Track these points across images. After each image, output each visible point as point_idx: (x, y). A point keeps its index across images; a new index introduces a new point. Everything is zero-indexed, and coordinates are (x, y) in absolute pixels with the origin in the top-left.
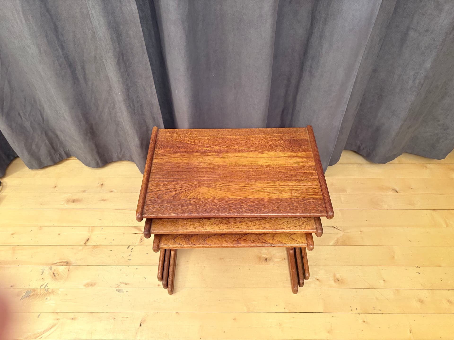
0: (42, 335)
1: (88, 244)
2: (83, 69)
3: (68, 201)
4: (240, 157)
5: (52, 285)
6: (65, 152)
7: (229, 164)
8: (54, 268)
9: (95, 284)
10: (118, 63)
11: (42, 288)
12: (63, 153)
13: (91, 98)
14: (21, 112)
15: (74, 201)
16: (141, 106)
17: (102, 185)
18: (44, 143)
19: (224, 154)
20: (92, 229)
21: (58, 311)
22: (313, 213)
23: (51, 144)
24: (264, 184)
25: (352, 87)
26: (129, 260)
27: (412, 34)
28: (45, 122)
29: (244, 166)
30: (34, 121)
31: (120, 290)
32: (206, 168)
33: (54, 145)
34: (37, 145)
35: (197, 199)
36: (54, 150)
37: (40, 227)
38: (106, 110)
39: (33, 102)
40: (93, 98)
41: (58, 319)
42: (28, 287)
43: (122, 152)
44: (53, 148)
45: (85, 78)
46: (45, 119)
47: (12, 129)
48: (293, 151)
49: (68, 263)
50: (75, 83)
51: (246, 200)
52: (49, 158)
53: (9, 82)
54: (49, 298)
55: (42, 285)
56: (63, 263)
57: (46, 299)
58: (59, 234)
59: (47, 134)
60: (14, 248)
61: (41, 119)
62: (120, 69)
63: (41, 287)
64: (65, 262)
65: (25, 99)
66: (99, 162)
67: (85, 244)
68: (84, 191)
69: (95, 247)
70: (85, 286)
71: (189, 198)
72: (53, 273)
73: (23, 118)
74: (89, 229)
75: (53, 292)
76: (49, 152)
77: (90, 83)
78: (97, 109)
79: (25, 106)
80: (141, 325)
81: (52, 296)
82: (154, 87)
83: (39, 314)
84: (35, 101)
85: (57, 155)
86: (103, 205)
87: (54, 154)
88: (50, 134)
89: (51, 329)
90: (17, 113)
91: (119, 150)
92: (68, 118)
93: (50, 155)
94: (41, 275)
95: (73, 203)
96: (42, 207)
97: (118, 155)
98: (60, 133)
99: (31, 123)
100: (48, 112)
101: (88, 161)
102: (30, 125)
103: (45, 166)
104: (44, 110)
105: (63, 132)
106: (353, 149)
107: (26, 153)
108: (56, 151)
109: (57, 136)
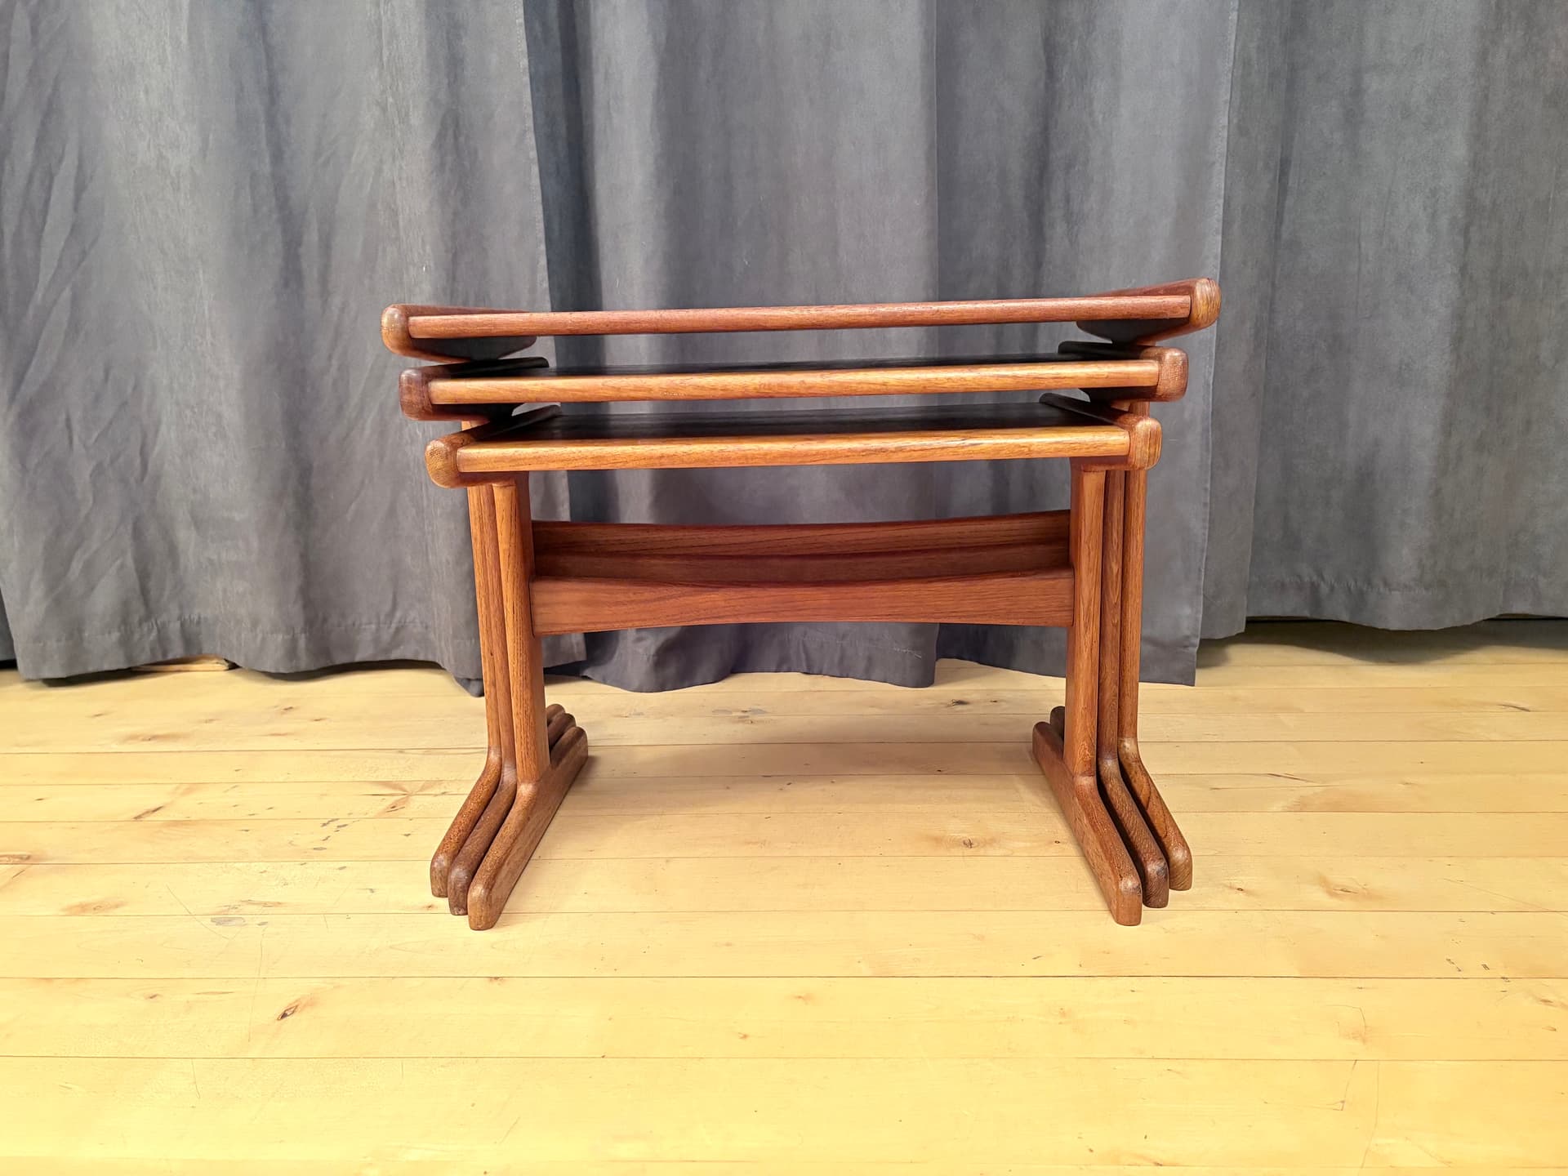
1: (150, 819)
2: (326, 246)
3: (130, 738)
6: (182, 625)
9: (116, 907)
12: (175, 627)
13: (330, 359)
14: (77, 415)
15: (153, 738)
17: (289, 709)
18: (118, 562)
20: (193, 788)
23: (143, 575)
26: (315, 849)
27: (1373, 84)
28: (146, 480)
30: (112, 462)
31: (230, 919)
33: (152, 584)
34: (88, 566)
36: (146, 603)
38: (371, 418)
39: (129, 390)
40: (335, 362)
43: (398, 614)
44: (144, 592)
45: (324, 280)
47: (24, 466)
49: (28, 858)
50: (286, 284)
52: (116, 635)
53: (75, 300)
58: (39, 800)
59: (138, 533)
61: (138, 461)
64: (18, 856)
65: (107, 371)
66: (302, 642)
67: (138, 817)
69: (177, 823)
70: (67, 909)
73: (76, 439)
74: (176, 789)
76: (125, 603)
77: (336, 301)
78: (340, 409)
79: (97, 398)
80: (284, 1015)
85: (150, 631)
86: (272, 744)
87: (140, 624)
88: (152, 532)
90: (63, 417)
91: (387, 607)
92: (232, 414)
93: (125, 621)
95: (145, 742)
97: (378, 630)
98: (185, 536)
99: (99, 470)
100: (168, 438)
101: (260, 637)
102: (91, 476)
103: (91, 669)
104: (157, 432)
105: (197, 523)
106: (1290, 606)
107: (37, 591)
108: (149, 614)
109: (173, 551)
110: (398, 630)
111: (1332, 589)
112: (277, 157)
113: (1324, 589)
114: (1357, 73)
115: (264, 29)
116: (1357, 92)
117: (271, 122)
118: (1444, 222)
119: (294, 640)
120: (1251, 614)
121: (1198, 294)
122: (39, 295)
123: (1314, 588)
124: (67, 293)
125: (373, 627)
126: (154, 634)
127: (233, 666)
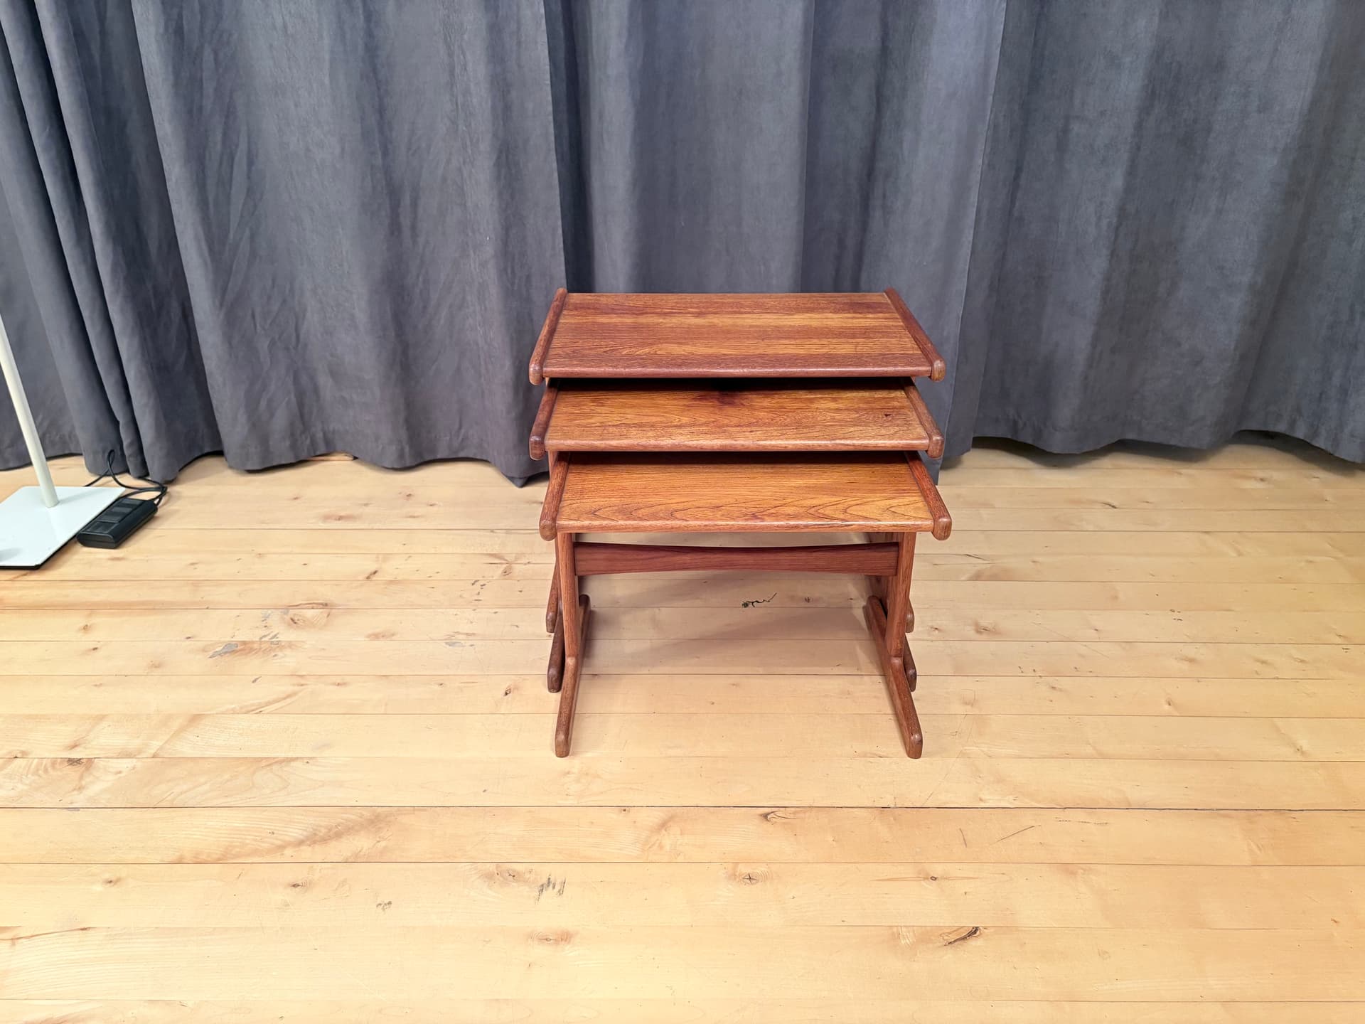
0: (262, 707)
1: (374, 578)
2: (414, 205)
3: (327, 518)
4: (744, 318)
5: (287, 635)
6: (324, 434)
7: (721, 324)
8: (292, 612)
9: (393, 635)
10: (498, 164)
11: (264, 639)
12: (320, 435)
13: (418, 276)
14: (258, 311)
15: (340, 518)
16: (528, 277)
17: (409, 495)
18: (287, 399)
19: (710, 316)
20: (386, 557)
21: (304, 673)
22: (902, 366)
23: (301, 405)
24: (798, 342)
25: (972, 232)
26: (476, 600)
27: (1076, 128)
28: (300, 346)
29: (751, 326)
30: (279, 338)
31: (455, 643)
32: (672, 327)
33: (306, 410)
34: (270, 401)
35: (656, 354)
36: (304, 424)
37: (260, 554)
38: (444, 313)
39: (287, 292)
40: (421, 279)
41: (302, 685)
42: (228, 639)
43: (463, 431)
44: (302, 416)
45: (413, 227)
46: (302, 336)
47: (231, 346)
48: (855, 312)
49: (326, 605)
50: (392, 233)
51: (761, 356)
52: (288, 443)
53: (252, 238)
54: (280, 654)
55: (265, 636)
56: (314, 605)
57: (275, 656)
58: (305, 564)
59: (296, 379)
60: (196, 584)
61: (294, 335)
62: (498, 178)
63: (261, 638)
64: (322, 604)
65: (274, 281)
66: (407, 449)
67: (368, 578)
68: (366, 505)
69: (391, 582)
70: (369, 636)
71: (638, 353)
72: (292, 620)
73: (258, 325)
74: (377, 557)
75: (291, 645)
76: (292, 424)
77: (421, 240)
78: (425, 307)
79: (269, 298)
80: (506, 694)
81: (288, 652)
82: (560, 231)
83: (257, 677)
84: (292, 290)
85: (306, 438)
86: (414, 524)
87: (301, 435)
88: (304, 379)
89: (285, 698)
90: (250, 312)
91: (457, 426)
92: (362, 316)
93: (292, 435)
94: (263, 621)
95: (338, 522)
96: (264, 526)
97: (451, 439)
98: (324, 381)
99: (273, 344)
100: (312, 322)
101: (381, 447)
102: (268, 346)
103: (275, 464)
104: (304, 316)
105: (334, 374)
106: (1002, 432)
107: (242, 418)
108: (306, 427)
109: (316, 390)
110: (463, 440)
111: (1025, 424)
112: (385, 153)
113: (1021, 424)
114: (1067, 119)
115: (375, 70)
116: (1066, 130)
117: (381, 132)
118: (1105, 222)
119: (402, 450)
120: (977, 435)
121: (935, 366)
122: (231, 236)
123: (1015, 422)
124: (247, 232)
125: (448, 438)
126: (308, 442)
127: (355, 458)
